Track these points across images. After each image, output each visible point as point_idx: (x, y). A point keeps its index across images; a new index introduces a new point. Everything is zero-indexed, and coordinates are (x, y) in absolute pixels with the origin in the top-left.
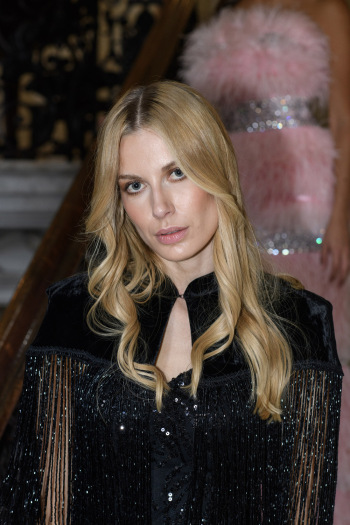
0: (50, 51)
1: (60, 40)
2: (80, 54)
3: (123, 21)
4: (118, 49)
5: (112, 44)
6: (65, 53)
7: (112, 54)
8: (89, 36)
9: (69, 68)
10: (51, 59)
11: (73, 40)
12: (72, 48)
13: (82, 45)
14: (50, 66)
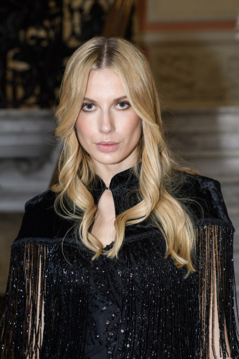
0: (32, 32)
1: (38, 25)
2: (52, 34)
3: (81, 10)
4: (78, 30)
5: (73, 26)
6: (42, 33)
7: (73, 34)
8: (57, 21)
9: (45, 44)
10: (33, 38)
11: (47, 23)
12: (47, 30)
13: (53, 27)
14: (32, 43)
